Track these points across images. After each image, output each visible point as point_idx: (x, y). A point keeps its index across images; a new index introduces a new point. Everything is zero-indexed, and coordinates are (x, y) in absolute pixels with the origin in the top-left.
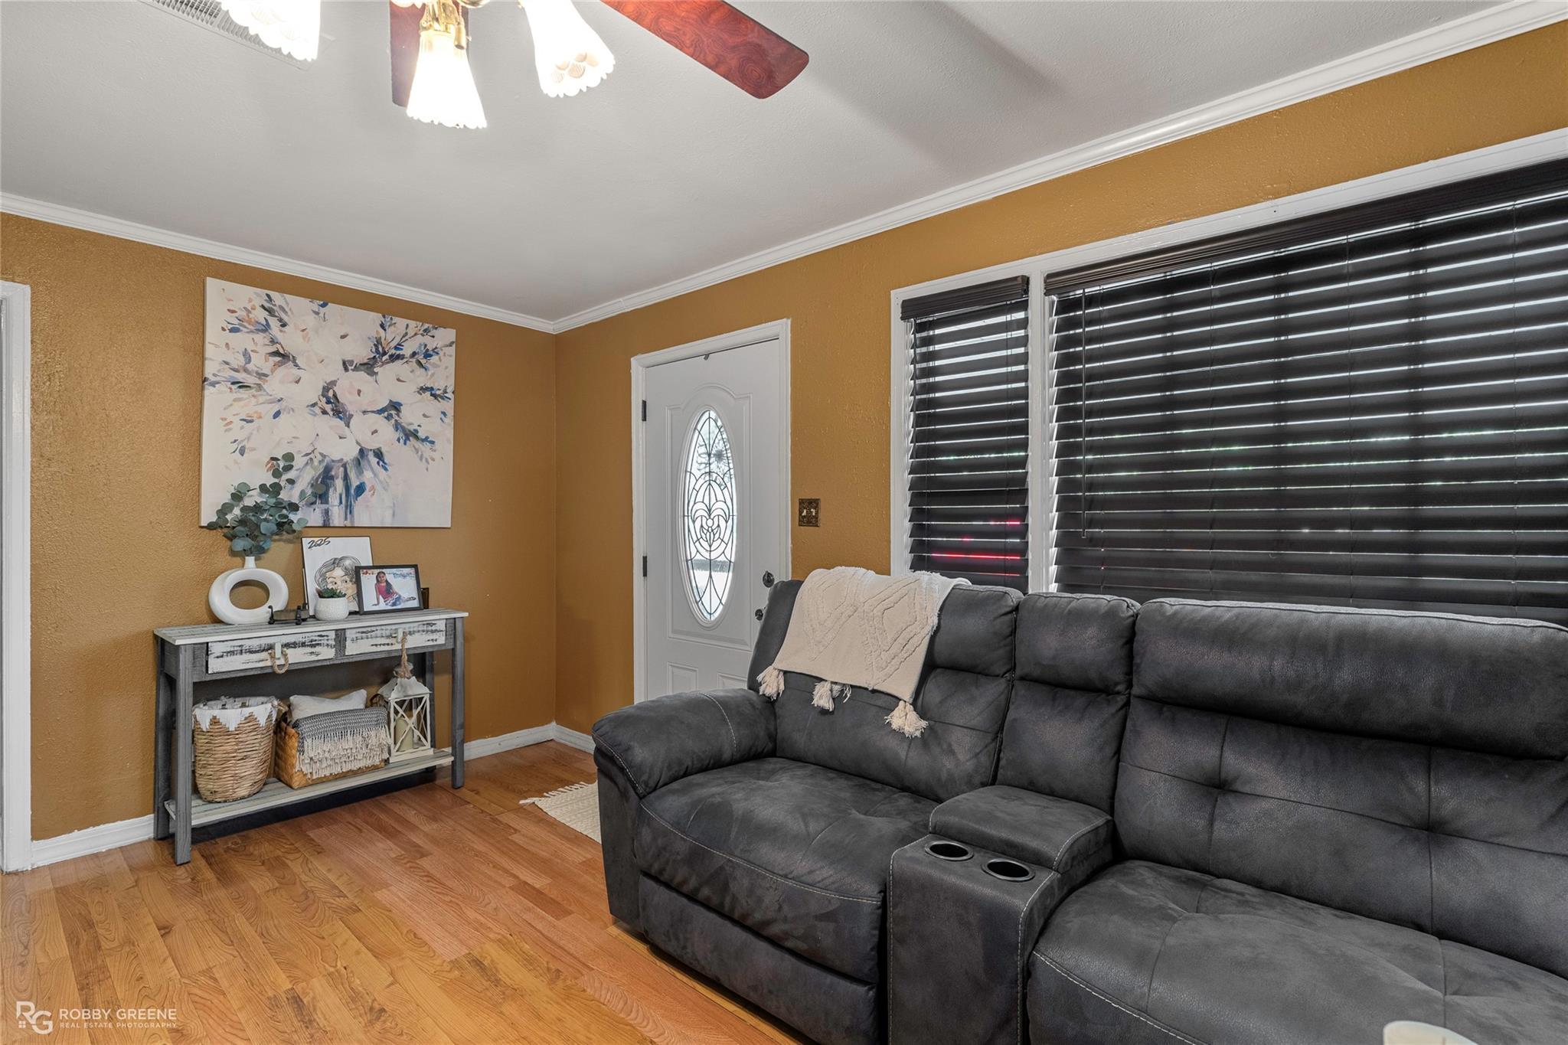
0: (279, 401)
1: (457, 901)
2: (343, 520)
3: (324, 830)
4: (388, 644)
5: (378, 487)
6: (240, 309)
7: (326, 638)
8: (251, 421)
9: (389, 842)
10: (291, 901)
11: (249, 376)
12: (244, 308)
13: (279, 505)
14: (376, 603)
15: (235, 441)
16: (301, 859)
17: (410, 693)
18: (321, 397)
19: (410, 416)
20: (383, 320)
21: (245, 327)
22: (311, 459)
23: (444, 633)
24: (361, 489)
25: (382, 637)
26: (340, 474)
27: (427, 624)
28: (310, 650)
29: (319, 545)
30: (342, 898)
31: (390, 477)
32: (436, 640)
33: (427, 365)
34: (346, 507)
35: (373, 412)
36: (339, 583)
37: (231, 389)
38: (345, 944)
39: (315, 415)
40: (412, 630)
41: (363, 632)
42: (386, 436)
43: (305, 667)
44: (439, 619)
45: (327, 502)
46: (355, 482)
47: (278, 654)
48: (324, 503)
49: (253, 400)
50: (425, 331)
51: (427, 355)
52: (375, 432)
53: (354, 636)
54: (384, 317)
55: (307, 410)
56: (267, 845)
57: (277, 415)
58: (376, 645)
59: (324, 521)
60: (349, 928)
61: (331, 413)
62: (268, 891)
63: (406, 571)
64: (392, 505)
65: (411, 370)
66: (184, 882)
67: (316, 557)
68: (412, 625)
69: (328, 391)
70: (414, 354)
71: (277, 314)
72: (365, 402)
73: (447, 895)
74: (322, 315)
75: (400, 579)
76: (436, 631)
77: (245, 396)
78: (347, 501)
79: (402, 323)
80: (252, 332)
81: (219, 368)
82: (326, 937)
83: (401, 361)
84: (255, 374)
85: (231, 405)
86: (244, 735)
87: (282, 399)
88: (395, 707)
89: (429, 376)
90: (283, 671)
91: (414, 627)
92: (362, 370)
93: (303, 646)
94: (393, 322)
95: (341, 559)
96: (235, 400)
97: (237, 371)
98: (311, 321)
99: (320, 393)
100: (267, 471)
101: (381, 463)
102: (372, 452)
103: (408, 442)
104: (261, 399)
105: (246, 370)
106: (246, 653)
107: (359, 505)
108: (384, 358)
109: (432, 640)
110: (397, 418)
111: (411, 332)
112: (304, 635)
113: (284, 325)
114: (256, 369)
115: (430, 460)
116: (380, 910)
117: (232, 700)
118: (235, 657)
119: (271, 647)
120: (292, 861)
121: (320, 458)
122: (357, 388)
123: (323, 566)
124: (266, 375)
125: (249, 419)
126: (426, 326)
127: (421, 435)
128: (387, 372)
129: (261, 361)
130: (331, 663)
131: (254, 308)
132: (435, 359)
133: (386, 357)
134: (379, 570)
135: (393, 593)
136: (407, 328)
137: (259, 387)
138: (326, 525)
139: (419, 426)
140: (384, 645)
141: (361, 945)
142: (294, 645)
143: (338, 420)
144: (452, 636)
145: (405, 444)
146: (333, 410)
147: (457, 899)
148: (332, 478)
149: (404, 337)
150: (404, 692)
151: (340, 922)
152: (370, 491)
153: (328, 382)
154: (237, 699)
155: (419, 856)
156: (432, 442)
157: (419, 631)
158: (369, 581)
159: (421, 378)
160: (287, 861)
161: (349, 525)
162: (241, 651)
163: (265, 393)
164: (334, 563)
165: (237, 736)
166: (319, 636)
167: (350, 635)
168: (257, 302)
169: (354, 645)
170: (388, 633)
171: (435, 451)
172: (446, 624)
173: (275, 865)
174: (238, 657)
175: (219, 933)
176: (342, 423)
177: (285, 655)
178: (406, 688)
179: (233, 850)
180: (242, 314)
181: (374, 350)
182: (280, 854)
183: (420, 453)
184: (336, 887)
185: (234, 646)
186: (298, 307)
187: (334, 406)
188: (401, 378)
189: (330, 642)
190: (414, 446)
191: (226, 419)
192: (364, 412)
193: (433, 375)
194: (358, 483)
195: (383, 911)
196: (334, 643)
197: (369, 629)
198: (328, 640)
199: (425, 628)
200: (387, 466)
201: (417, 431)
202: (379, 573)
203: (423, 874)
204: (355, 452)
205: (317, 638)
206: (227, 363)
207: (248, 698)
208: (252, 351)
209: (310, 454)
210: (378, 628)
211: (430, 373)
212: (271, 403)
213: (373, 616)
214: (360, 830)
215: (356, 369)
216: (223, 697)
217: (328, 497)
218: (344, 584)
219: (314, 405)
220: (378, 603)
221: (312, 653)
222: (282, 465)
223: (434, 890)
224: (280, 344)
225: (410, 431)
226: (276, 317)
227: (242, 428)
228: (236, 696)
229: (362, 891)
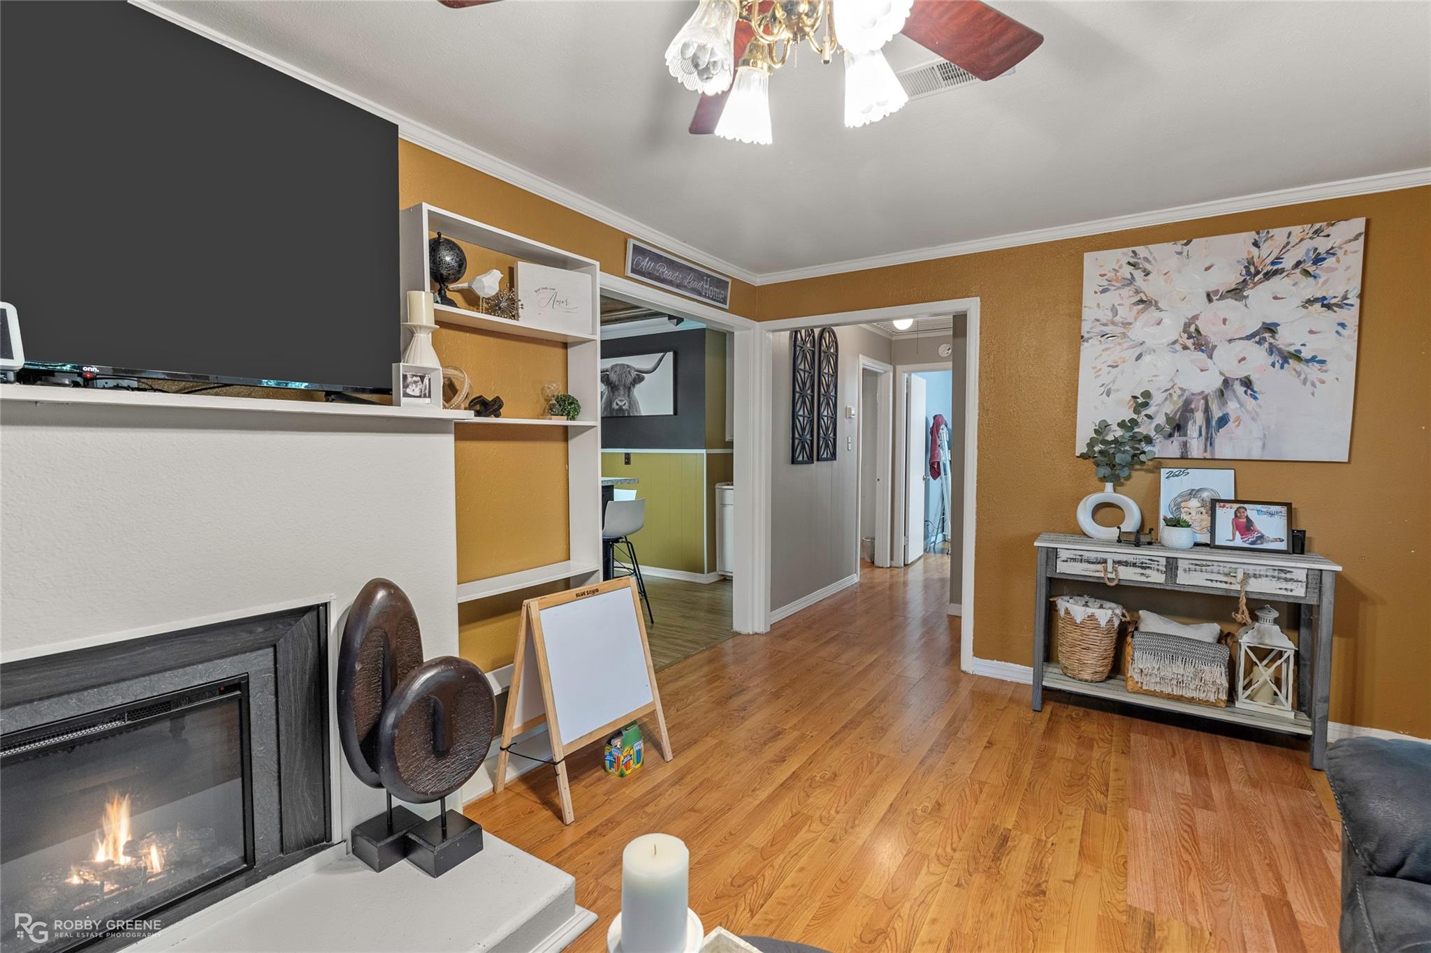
0: (1142, 344)
1: (1192, 865)
2: (1203, 451)
3: (1145, 739)
4: (1226, 583)
5: (1245, 418)
6: (1109, 271)
7: (1156, 563)
8: (1117, 366)
9: (1188, 778)
10: (1068, 774)
11: (1115, 327)
12: (1113, 269)
13: (1135, 439)
14: (1231, 539)
15: (1103, 385)
16: (1105, 750)
17: (1267, 641)
18: (1182, 334)
19: (1287, 338)
20: (1257, 237)
21: (1113, 285)
22: (1170, 394)
23: (1304, 584)
24: (1223, 421)
25: (1219, 573)
26: (1200, 406)
27: (1279, 570)
28: (1140, 571)
29: (1177, 476)
30: (1102, 796)
31: (1260, 407)
32: (1291, 590)
33: (1317, 271)
34: (1206, 439)
35: (1241, 339)
36: (1193, 513)
37: (1100, 341)
38: (1070, 828)
39: (1175, 351)
40: (1257, 573)
41: (1197, 565)
42: (1257, 360)
43: (1136, 585)
44: (1300, 567)
45: (1185, 435)
46: (1217, 414)
47: (1110, 569)
48: (1182, 436)
49: (1118, 348)
50: (1316, 232)
51: (1318, 260)
52: (1244, 359)
53: (1187, 567)
54: (1258, 233)
55: (1169, 349)
56: (1095, 726)
57: (1139, 358)
58: (1212, 581)
59: (1182, 453)
60: (1084, 820)
61: (1192, 347)
62: (1063, 758)
63: (1273, 508)
64: (1262, 436)
65: (1293, 283)
66: (1026, 722)
67: (1172, 487)
68: (1258, 568)
69: (1189, 327)
70: (1298, 264)
71: (1141, 266)
72: (1231, 330)
73: (1190, 854)
74: (1185, 253)
75: (1265, 517)
76: (1291, 580)
77: (1111, 346)
78: (1207, 433)
79: (1280, 234)
80: (1119, 288)
81: (1092, 325)
82: (1064, 813)
83: (1279, 276)
84: (1120, 325)
85: (1101, 355)
86: (1087, 630)
87: (1144, 342)
88: (1246, 651)
89: (1320, 285)
90: (1113, 584)
91: (1260, 570)
92: (1228, 298)
93: (1134, 566)
94: (1270, 235)
95: (1199, 490)
96: (1103, 351)
97: (1105, 325)
98: (1174, 262)
99: (1182, 330)
100: (1129, 408)
101: (1249, 392)
102: (1239, 380)
103: (1286, 365)
104: (1125, 346)
105: (1114, 323)
106: (1085, 562)
107: (1221, 438)
108: (1256, 279)
109: (1286, 589)
110: (1272, 340)
111: (1294, 240)
112: (1135, 557)
113: (1147, 274)
114: (1121, 320)
115: (1318, 384)
116: (1120, 824)
117: (1093, 600)
118: (1076, 563)
119: (1105, 561)
120: (1099, 747)
121: (1179, 392)
122: (1222, 317)
123: (1179, 496)
124: (1130, 324)
125: (1114, 364)
126: (1317, 226)
127: (1306, 354)
128: (1259, 294)
129: (1124, 313)
130: (1162, 587)
131: (1121, 267)
132: (1330, 261)
133: (1261, 276)
134: (1238, 505)
135: (1254, 531)
136: (1288, 237)
137: (1124, 335)
138: (1184, 457)
139: (1302, 345)
140: (1221, 582)
141: (1079, 837)
142: (1126, 564)
143: (1200, 353)
144: (1317, 591)
145: (1282, 367)
146: (1194, 344)
147: (1195, 864)
148: (1192, 411)
149: (1284, 247)
150: (1261, 638)
151: (1083, 811)
152: (1234, 422)
153: (1190, 317)
154: (1097, 600)
155: (1201, 806)
156: (1323, 362)
157: (1267, 576)
158: (1225, 516)
159: (1309, 289)
160: (1096, 745)
161: (1208, 455)
162: (1081, 560)
163: (1129, 340)
164: (1190, 494)
165: (1082, 629)
166: (1149, 560)
167: (1181, 564)
168: (1124, 261)
169: (1187, 575)
170: (1227, 571)
171: (1326, 371)
172: (1307, 575)
173: (1086, 743)
174: (1078, 564)
175: (1011, 765)
176: (1204, 356)
177: (1115, 570)
178: (1264, 635)
179: (1072, 719)
180: (1111, 275)
181: (1244, 272)
182: (1097, 738)
183: (1303, 377)
184: (1107, 785)
185: (1076, 555)
186: (1161, 253)
187: (1196, 340)
188: (1279, 296)
189: (1160, 568)
190: (1295, 369)
191: (1096, 368)
192: (1230, 341)
193: (1326, 282)
194: (1221, 415)
195: (1121, 827)
196: (1164, 569)
197: (1204, 563)
198: (1158, 565)
199: (1276, 574)
200: (1256, 395)
201: (1300, 352)
202: (1238, 508)
203: (1189, 823)
204: (1218, 383)
205: (1147, 561)
206: (1098, 320)
207: (1105, 602)
208: (1119, 305)
209: (1169, 389)
210: (1214, 563)
211: (1321, 281)
212: (1134, 347)
213: (1224, 551)
214: (1174, 754)
215: (1222, 298)
216: (1086, 596)
217: (1187, 430)
218: (1199, 515)
219: (1175, 342)
220: (1234, 539)
221: (1142, 574)
222: (1142, 403)
223: (1183, 841)
224: (1144, 292)
225: (1289, 352)
226: (1141, 268)
227: (1109, 372)
228: (1097, 598)
229: (1123, 800)
